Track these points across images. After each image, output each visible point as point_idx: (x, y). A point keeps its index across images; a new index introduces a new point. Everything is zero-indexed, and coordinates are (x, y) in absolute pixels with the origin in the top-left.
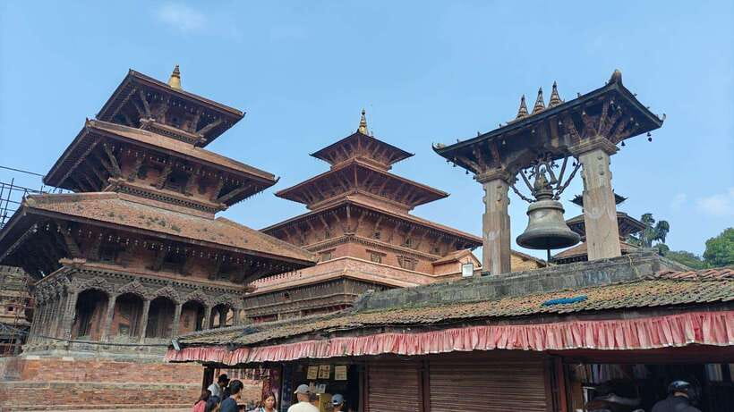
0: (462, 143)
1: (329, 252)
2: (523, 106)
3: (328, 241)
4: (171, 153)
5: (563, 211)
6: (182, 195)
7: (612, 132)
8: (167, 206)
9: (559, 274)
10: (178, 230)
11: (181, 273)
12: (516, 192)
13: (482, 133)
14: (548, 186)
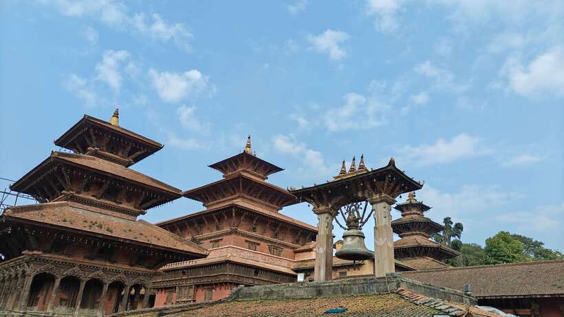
0: (306, 189)
1: (218, 241)
2: (344, 167)
3: (218, 232)
4: (109, 175)
5: (364, 238)
6: (114, 204)
7: (392, 191)
8: (103, 211)
9: (350, 285)
10: (111, 232)
11: (109, 261)
12: (337, 222)
13: (317, 184)
14: (356, 221)
